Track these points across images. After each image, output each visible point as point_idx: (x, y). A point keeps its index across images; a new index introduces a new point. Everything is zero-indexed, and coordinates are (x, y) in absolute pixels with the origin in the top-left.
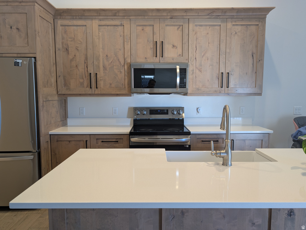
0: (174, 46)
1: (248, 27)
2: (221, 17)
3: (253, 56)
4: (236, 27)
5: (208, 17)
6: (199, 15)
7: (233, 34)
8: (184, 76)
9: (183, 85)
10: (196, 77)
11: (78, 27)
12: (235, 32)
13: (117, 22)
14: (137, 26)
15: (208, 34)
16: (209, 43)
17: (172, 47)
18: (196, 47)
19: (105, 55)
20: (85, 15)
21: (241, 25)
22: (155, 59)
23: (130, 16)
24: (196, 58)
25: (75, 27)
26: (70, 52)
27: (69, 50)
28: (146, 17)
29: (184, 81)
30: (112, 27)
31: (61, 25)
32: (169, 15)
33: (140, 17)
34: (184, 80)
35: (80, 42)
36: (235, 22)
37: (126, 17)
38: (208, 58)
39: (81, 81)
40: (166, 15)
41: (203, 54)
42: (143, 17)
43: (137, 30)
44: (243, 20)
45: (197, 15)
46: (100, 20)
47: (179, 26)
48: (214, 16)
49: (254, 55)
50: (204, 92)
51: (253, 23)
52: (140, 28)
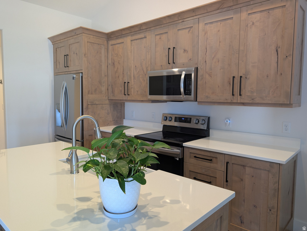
0: (185, 50)
1: (270, 12)
2: (234, 7)
3: (277, 51)
4: (254, 16)
5: (218, 11)
6: (208, 11)
7: (249, 25)
8: (190, 82)
9: (189, 92)
10: (206, 83)
11: (120, 45)
12: (251, 23)
13: (142, 35)
14: (155, 36)
15: (219, 31)
16: (220, 42)
17: (183, 52)
18: (206, 49)
19: (135, 66)
20: (123, 34)
21: (260, 11)
22: (169, 65)
23: (151, 27)
24: (206, 61)
25: (118, 45)
26: (115, 66)
27: (115, 64)
28: (162, 26)
29: (189, 88)
30: (139, 40)
31: (111, 45)
32: (180, 19)
33: (158, 27)
34: (189, 86)
35: (121, 56)
36: (252, 9)
37: (148, 30)
38: (219, 60)
39: (121, 89)
40: (177, 20)
41: (213, 56)
42: (160, 26)
43: (156, 39)
44: (262, 5)
45: (206, 12)
46: (132, 36)
47: (190, 28)
48: (225, 9)
49: (279, 50)
50: (213, 100)
51: (277, 6)
52: (158, 37)
